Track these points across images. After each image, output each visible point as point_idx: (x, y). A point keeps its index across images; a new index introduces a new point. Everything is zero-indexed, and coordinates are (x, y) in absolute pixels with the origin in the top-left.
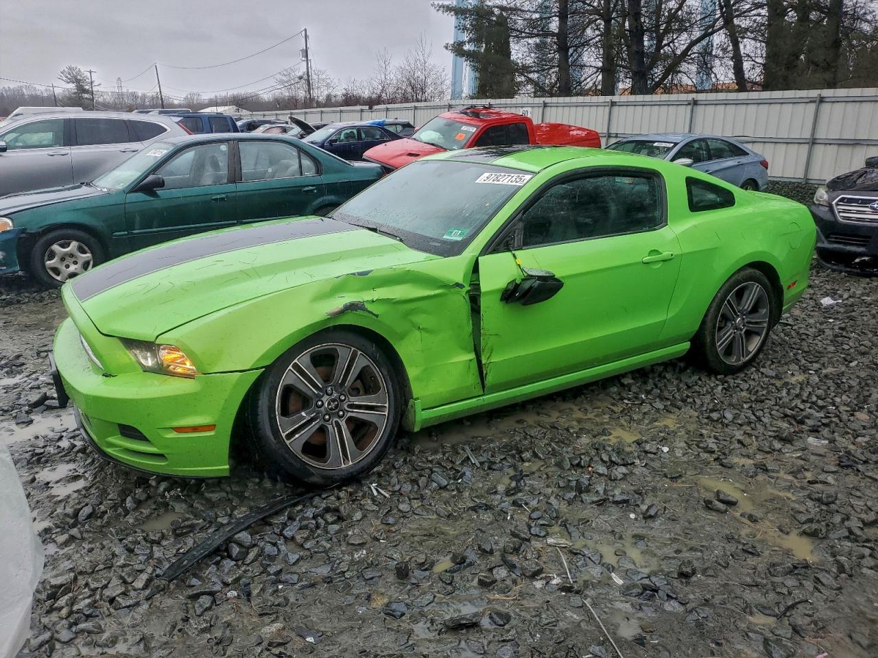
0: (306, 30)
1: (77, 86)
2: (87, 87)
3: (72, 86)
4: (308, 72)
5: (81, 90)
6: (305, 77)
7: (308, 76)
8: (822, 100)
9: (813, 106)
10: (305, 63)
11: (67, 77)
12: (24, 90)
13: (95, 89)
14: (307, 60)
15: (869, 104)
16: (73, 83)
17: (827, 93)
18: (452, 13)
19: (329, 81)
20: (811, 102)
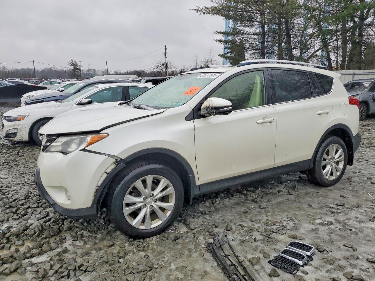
0: (166, 46)
1: (74, 67)
2: (78, 67)
3: (72, 67)
4: (166, 62)
5: (76, 68)
6: (165, 64)
7: (166, 64)
8: (355, 74)
9: (351, 76)
10: (165, 58)
11: (70, 64)
12: (53, 69)
13: (81, 68)
14: (166, 58)
15: (371, 75)
16: (73, 66)
17: (357, 71)
18: (222, 43)
19: (174, 66)
20: (351, 74)
